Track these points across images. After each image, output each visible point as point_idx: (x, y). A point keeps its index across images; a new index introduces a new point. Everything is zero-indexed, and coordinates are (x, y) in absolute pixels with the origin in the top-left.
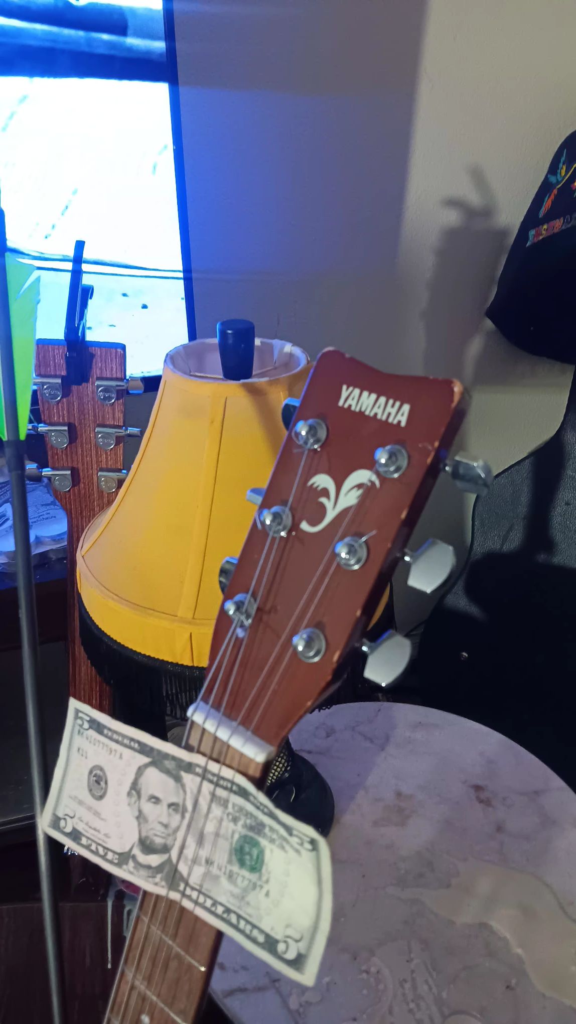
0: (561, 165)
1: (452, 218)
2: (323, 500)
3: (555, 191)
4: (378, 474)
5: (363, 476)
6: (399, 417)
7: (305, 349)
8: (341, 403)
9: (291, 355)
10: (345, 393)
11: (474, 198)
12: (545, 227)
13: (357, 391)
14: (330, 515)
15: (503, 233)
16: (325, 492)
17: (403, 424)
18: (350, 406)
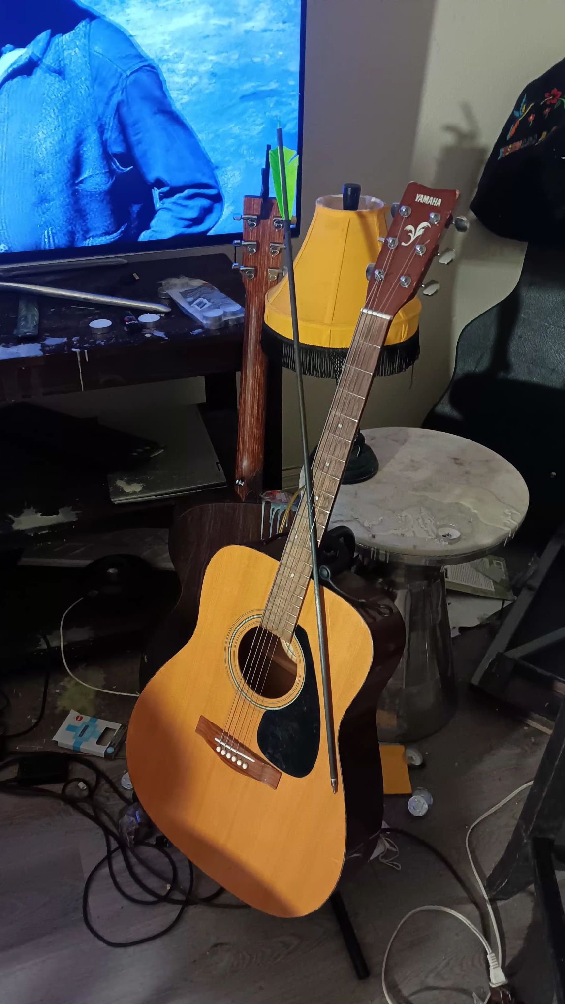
0: (522, 104)
1: (449, 139)
2: (410, 234)
3: (518, 122)
4: (430, 223)
5: (425, 224)
6: (438, 204)
7: (382, 200)
8: (416, 200)
9: (375, 203)
10: (418, 196)
11: (464, 126)
12: (511, 146)
13: (422, 196)
14: (413, 239)
15: (483, 151)
16: (411, 231)
17: (439, 206)
18: (420, 201)
